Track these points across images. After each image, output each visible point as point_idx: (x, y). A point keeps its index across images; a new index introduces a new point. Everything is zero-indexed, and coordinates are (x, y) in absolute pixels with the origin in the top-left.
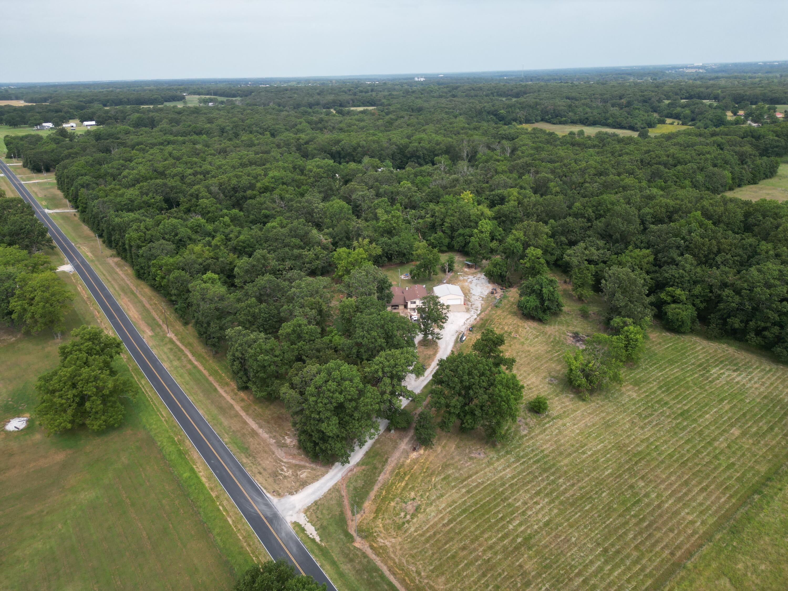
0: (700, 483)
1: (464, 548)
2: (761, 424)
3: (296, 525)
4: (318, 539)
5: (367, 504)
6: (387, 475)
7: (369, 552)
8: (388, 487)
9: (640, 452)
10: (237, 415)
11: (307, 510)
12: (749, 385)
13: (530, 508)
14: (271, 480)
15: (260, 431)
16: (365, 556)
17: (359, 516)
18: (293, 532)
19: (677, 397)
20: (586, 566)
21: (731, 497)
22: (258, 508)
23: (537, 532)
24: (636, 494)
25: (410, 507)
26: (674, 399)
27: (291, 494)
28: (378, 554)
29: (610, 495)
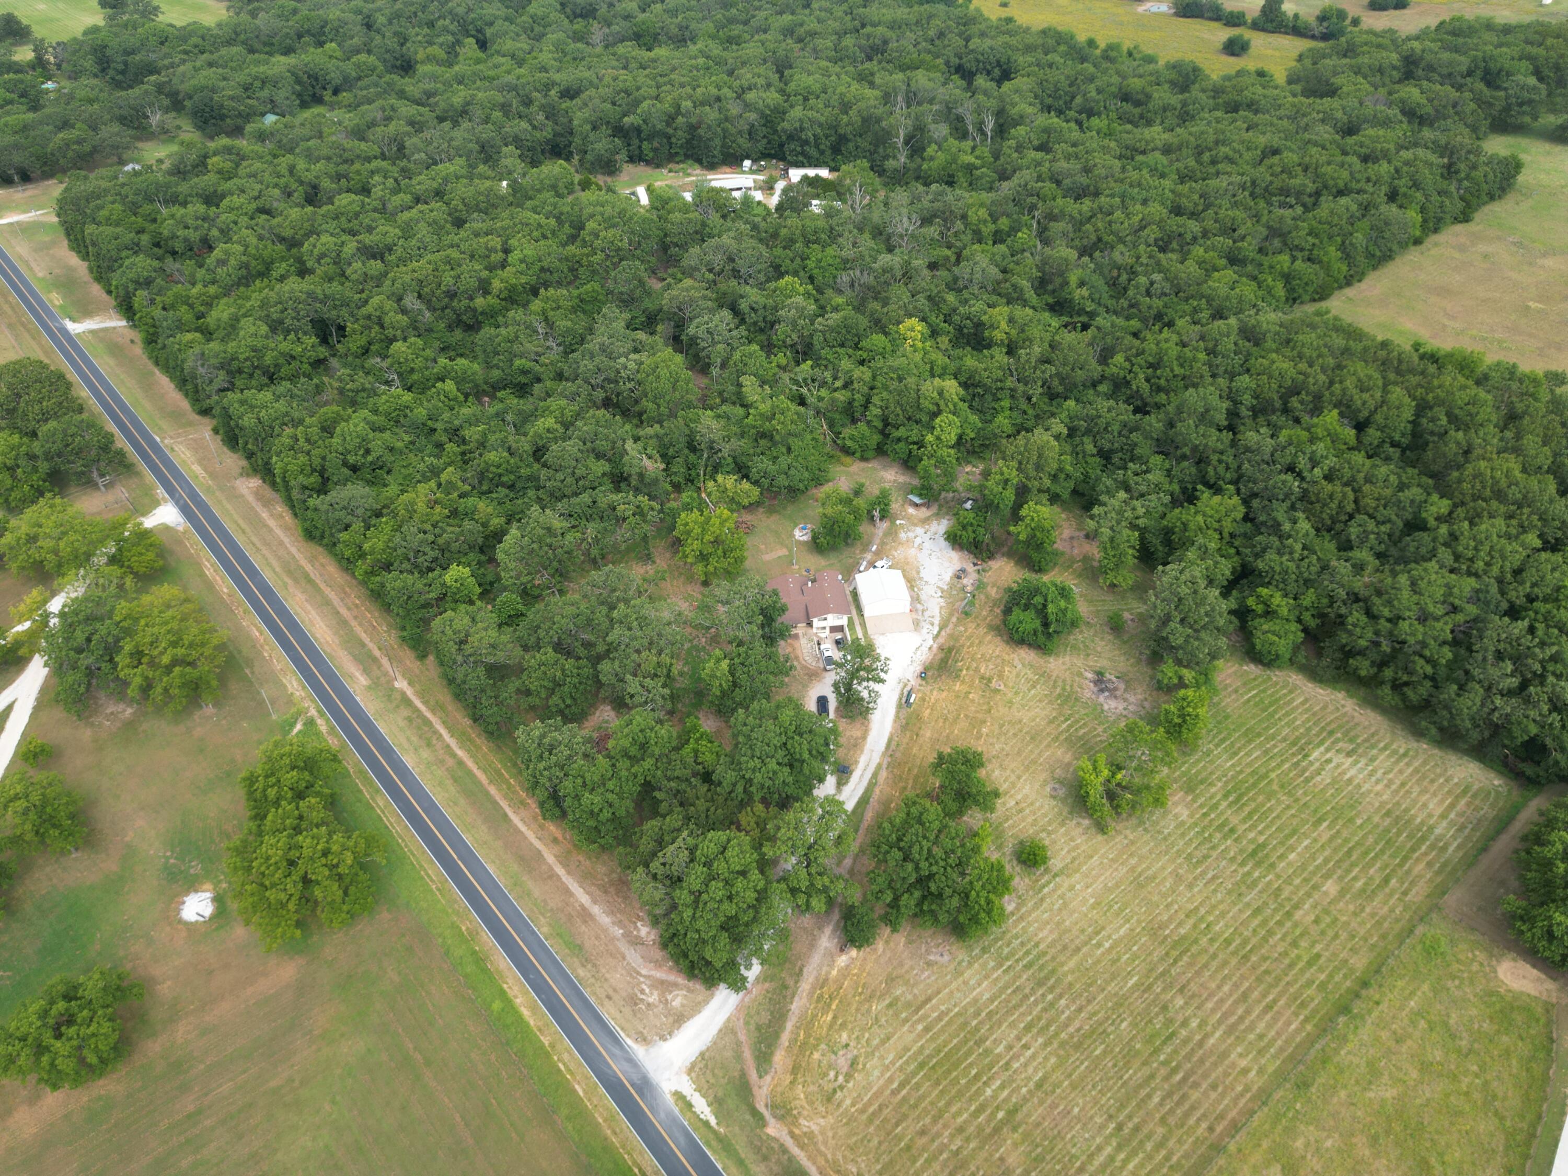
0: (1264, 995)
1: (923, 1132)
2: (1372, 871)
3: (679, 1096)
4: (713, 1121)
5: (780, 1058)
6: (804, 1000)
7: (789, 1142)
8: (807, 1023)
9: (1183, 938)
10: (552, 876)
11: (691, 1070)
12: (1366, 787)
13: (1016, 1057)
14: (627, 1010)
15: (596, 910)
16: (784, 1150)
17: (768, 1078)
18: (676, 1111)
19: (1250, 815)
20: (1091, 1157)
21: (1306, 1020)
22: (617, 1068)
23: (1025, 1100)
24: (1170, 1021)
25: (843, 1062)
26: (1244, 821)
27: (663, 1038)
28: (802, 1147)
29: (1134, 1025)
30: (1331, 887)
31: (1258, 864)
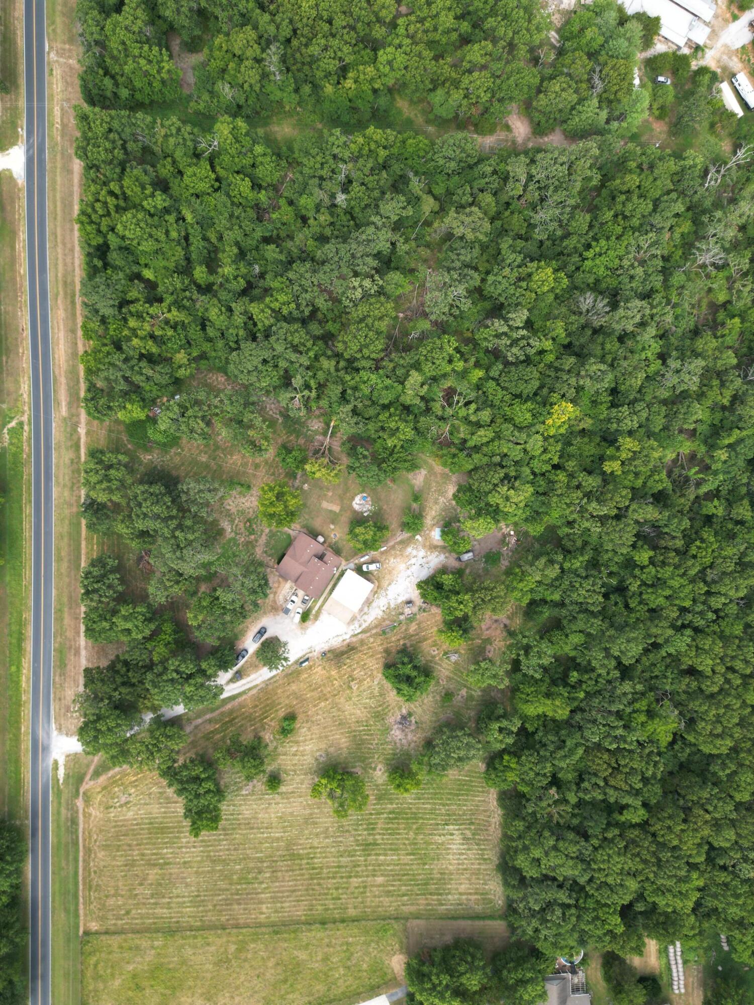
0: (301, 896)
1: (129, 845)
2: (403, 888)
3: (56, 762)
4: (61, 781)
5: (102, 779)
7: (81, 811)
9: (299, 855)
11: (68, 756)
13: (186, 847)
14: (63, 711)
15: (83, 653)
16: (77, 812)
17: (92, 783)
18: (51, 767)
20: (178, 897)
21: (306, 915)
22: (41, 734)
23: (175, 863)
24: (256, 878)
25: (123, 800)
27: (67, 734)
28: (84, 816)
29: (242, 870)
30: (380, 880)
31: (364, 850)
